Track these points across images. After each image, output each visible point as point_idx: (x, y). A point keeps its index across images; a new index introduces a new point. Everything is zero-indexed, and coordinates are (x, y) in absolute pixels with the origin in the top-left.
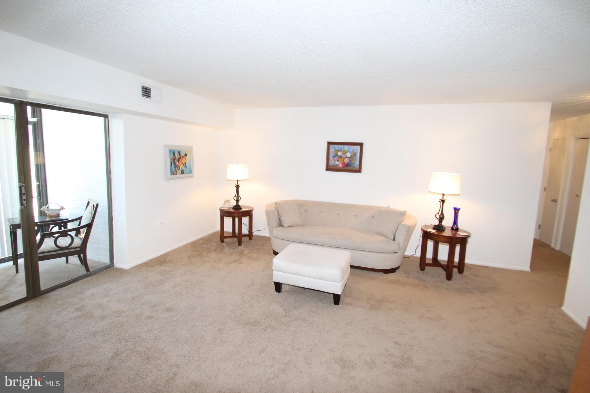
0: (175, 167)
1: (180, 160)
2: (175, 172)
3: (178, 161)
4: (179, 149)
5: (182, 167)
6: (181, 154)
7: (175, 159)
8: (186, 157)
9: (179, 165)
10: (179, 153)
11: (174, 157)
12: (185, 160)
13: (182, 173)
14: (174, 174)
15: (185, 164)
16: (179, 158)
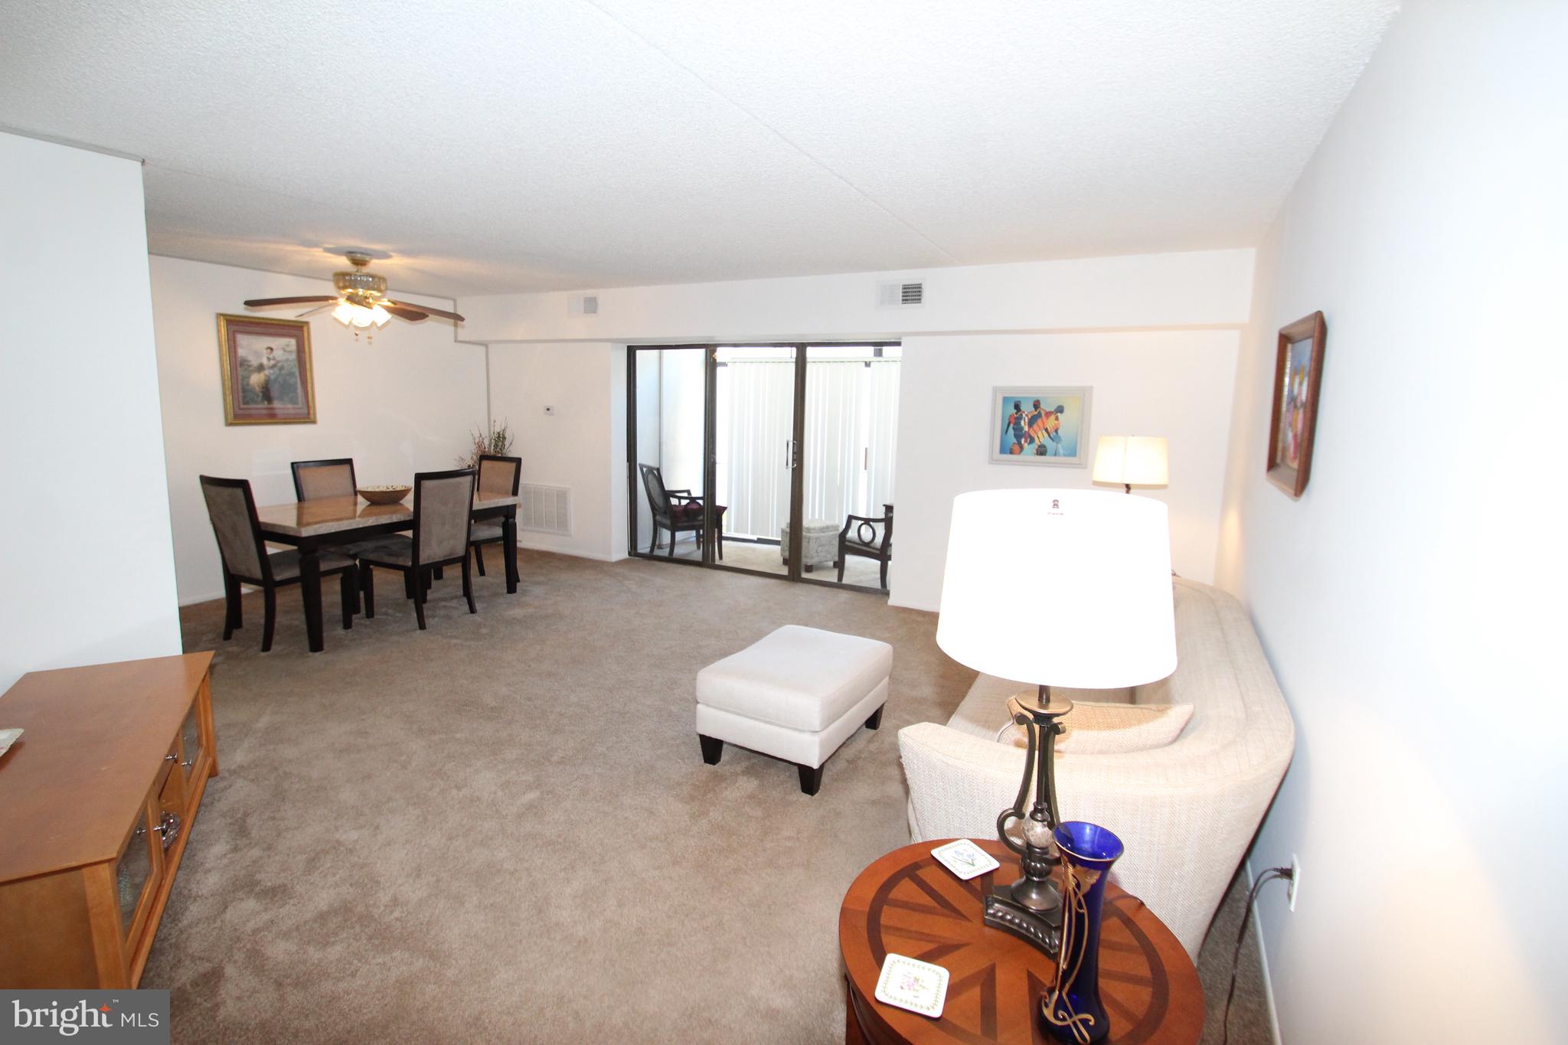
0: (1018, 436)
1: (1036, 421)
2: (1017, 448)
3: (1031, 423)
4: (1036, 396)
5: (1042, 438)
6: (1042, 406)
7: (1020, 418)
8: (1059, 414)
9: (1032, 433)
10: (1037, 405)
11: (1016, 414)
12: (1056, 422)
13: (1042, 451)
14: (1012, 452)
15: (1054, 434)
16: (1035, 415)
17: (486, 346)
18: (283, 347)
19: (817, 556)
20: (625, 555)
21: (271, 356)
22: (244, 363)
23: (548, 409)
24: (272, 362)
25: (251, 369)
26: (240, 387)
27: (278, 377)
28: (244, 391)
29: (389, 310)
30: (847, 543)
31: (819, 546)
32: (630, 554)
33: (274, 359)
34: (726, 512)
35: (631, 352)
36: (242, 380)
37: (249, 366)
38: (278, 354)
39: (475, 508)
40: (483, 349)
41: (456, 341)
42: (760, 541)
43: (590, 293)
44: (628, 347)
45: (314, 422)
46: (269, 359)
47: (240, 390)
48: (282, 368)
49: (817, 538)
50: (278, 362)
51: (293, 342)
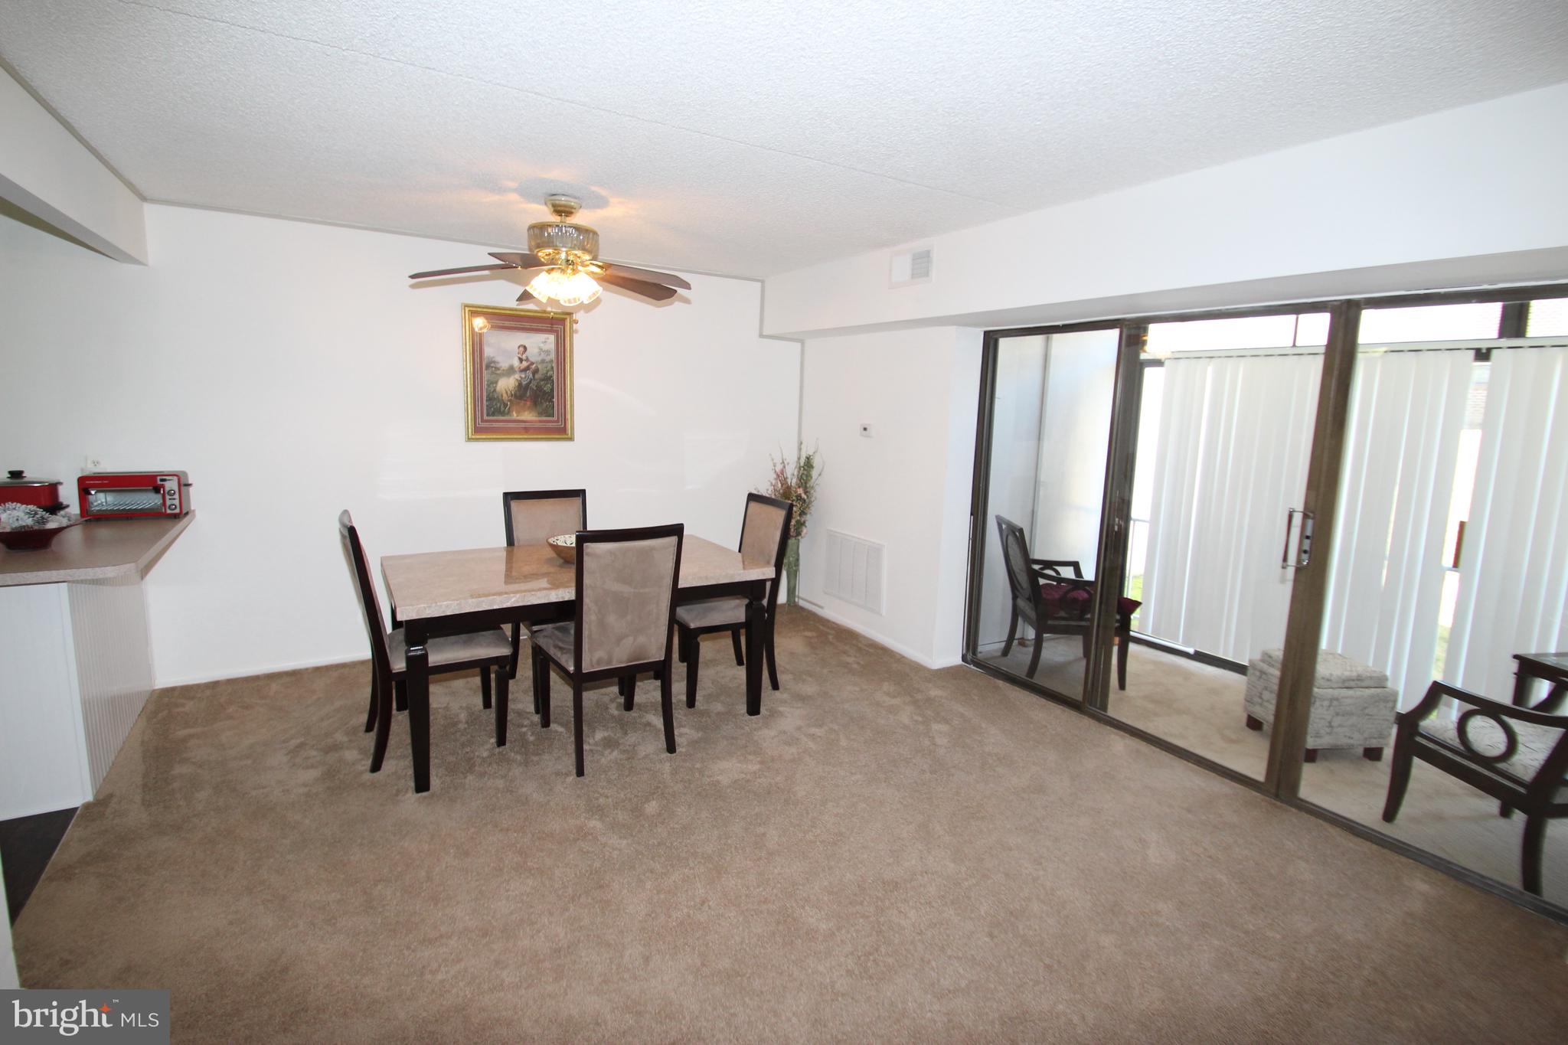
17: (802, 342)
18: (540, 344)
19: (1330, 734)
20: (957, 660)
21: (524, 357)
22: (491, 365)
23: (865, 429)
24: (525, 364)
25: (498, 372)
26: (485, 394)
27: (530, 382)
28: (490, 399)
29: (602, 280)
30: (1418, 739)
31: (1337, 714)
32: (964, 658)
33: (527, 360)
34: (1138, 610)
35: (991, 342)
36: (488, 386)
37: (497, 369)
38: (533, 354)
39: (682, 584)
40: (798, 346)
41: (761, 336)
42: (1200, 657)
43: (920, 245)
44: (985, 332)
45: (571, 439)
46: (521, 360)
47: (485, 398)
48: (536, 371)
49: (1332, 699)
50: (532, 363)
51: (552, 338)
